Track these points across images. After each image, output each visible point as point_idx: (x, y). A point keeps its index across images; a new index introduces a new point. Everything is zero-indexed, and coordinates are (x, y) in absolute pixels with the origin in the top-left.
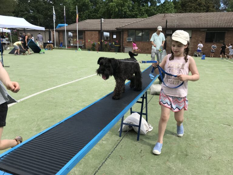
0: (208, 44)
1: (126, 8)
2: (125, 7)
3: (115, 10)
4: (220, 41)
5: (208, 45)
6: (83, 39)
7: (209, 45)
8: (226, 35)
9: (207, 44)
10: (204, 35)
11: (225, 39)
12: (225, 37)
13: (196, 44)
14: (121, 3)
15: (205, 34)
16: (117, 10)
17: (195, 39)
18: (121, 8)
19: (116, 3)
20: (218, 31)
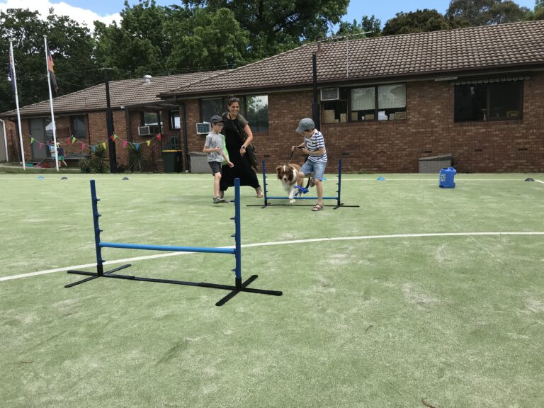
0: (464, 128)
1: (230, 48)
2: (228, 46)
3: (200, 55)
4: (508, 113)
5: (466, 131)
6: (85, 137)
7: (470, 131)
8: (527, 91)
9: (462, 126)
10: (448, 95)
11: (525, 105)
12: (525, 99)
13: (423, 130)
14: (216, 34)
15: (452, 92)
16: (206, 53)
17: (419, 113)
18: (216, 48)
19: (201, 36)
20: (497, 81)
